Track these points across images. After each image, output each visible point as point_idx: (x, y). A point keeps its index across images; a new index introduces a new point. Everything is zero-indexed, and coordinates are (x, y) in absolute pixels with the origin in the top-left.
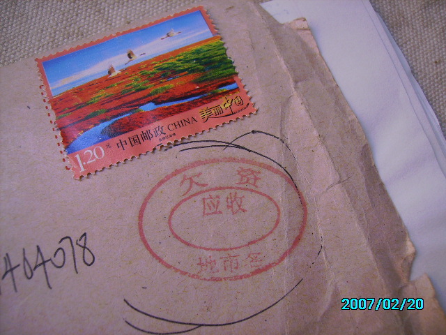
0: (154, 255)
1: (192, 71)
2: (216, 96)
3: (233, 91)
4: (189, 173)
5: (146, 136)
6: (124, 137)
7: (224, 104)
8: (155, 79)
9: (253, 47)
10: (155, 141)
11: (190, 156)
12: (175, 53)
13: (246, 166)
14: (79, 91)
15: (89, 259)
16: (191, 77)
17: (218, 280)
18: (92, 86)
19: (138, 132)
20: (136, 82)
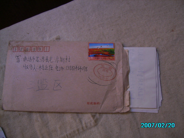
0: (94, 73)
1: (108, 52)
2: (110, 56)
3: (113, 56)
4: (103, 65)
5: (99, 58)
6: (96, 57)
7: (111, 58)
8: (103, 51)
9: (118, 51)
10: (100, 59)
11: (104, 63)
12: (107, 49)
13: (110, 67)
14: (93, 49)
15: (86, 70)
16: (108, 53)
17: (101, 79)
18: (95, 49)
19: (98, 57)
20: (100, 51)
